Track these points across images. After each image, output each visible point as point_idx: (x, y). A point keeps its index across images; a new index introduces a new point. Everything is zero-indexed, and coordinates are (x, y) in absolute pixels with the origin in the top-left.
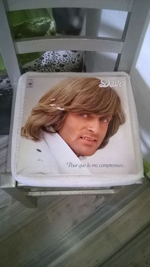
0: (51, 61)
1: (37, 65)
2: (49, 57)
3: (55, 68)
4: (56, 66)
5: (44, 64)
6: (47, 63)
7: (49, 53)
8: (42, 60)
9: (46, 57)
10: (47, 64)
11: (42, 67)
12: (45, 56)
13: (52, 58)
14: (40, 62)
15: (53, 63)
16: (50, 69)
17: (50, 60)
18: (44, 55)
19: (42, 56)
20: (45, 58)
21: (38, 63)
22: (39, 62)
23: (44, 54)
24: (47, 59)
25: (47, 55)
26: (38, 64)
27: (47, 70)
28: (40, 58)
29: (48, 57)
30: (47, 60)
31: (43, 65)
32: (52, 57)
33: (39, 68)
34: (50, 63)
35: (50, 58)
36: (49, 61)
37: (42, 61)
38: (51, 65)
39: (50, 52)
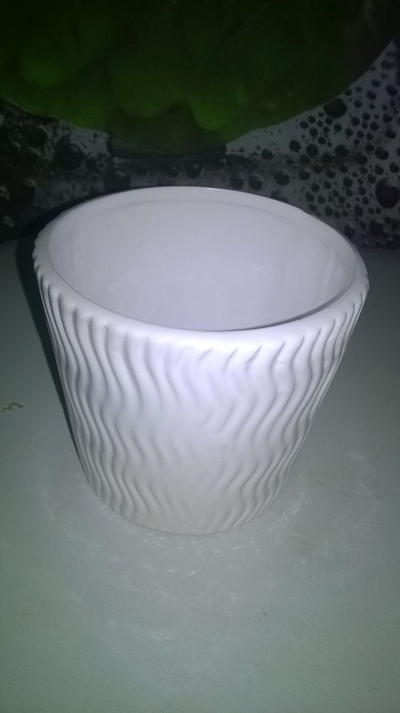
0: (374, 127)
1: (303, 150)
2: (372, 107)
3: (379, 178)
4: (385, 164)
5: (334, 146)
6: (354, 136)
7: (376, 84)
8: (335, 122)
9: (358, 104)
10: (348, 143)
11: (320, 164)
12: (355, 95)
13: (381, 113)
14: (320, 130)
15: (379, 142)
16: (355, 175)
17: (369, 122)
18: (349, 93)
19: (342, 96)
20: (351, 107)
21: (308, 136)
22: (314, 133)
23: (353, 87)
24: (359, 114)
25: (364, 94)
26: (311, 142)
27: (340, 177)
28: (325, 108)
29: (366, 101)
30: (355, 121)
31: (331, 151)
32: (385, 108)
33: (308, 170)
34: (364, 141)
35: (372, 113)
36: (365, 126)
37: (332, 127)
38: (365, 154)
39: (384, 76)
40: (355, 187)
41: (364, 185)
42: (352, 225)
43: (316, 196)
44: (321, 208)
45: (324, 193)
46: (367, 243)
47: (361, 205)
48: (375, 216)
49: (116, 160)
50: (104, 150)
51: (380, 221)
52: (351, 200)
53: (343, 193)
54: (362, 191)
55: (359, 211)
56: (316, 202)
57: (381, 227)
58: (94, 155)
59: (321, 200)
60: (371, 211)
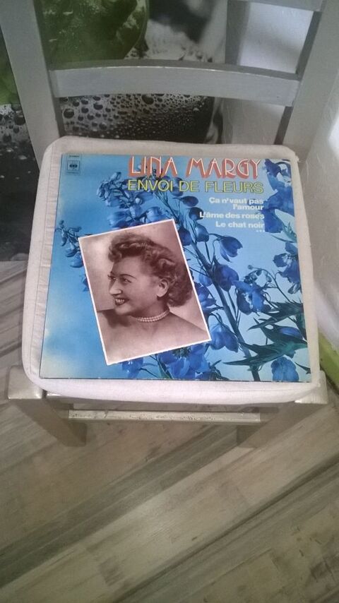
40: (132, 97)
41: (136, 97)
42: (135, 110)
43: (115, 102)
44: (119, 105)
45: (119, 101)
46: (144, 116)
47: (137, 103)
48: (144, 107)
49: (17, 112)
50: (11, 110)
51: (147, 108)
52: (133, 102)
53: (128, 100)
54: (136, 99)
55: (137, 106)
56: (115, 104)
57: (149, 111)
58: (7, 113)
59: (118, 103)
60: (142, 105)
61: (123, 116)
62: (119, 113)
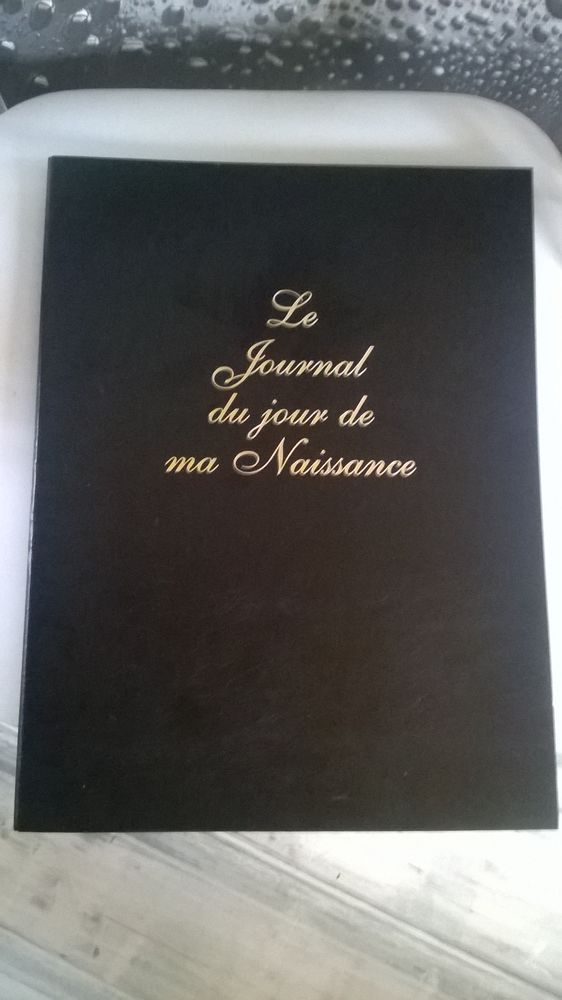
61: (477, 28)
62: (470, 17)
